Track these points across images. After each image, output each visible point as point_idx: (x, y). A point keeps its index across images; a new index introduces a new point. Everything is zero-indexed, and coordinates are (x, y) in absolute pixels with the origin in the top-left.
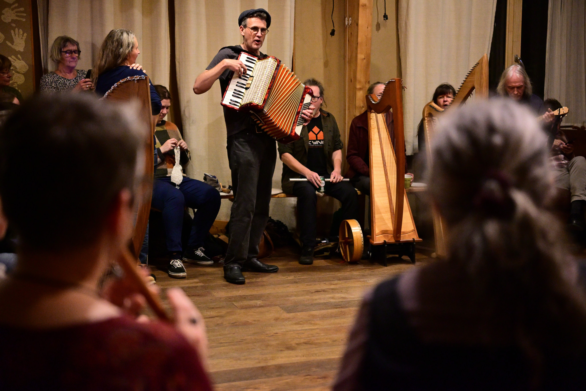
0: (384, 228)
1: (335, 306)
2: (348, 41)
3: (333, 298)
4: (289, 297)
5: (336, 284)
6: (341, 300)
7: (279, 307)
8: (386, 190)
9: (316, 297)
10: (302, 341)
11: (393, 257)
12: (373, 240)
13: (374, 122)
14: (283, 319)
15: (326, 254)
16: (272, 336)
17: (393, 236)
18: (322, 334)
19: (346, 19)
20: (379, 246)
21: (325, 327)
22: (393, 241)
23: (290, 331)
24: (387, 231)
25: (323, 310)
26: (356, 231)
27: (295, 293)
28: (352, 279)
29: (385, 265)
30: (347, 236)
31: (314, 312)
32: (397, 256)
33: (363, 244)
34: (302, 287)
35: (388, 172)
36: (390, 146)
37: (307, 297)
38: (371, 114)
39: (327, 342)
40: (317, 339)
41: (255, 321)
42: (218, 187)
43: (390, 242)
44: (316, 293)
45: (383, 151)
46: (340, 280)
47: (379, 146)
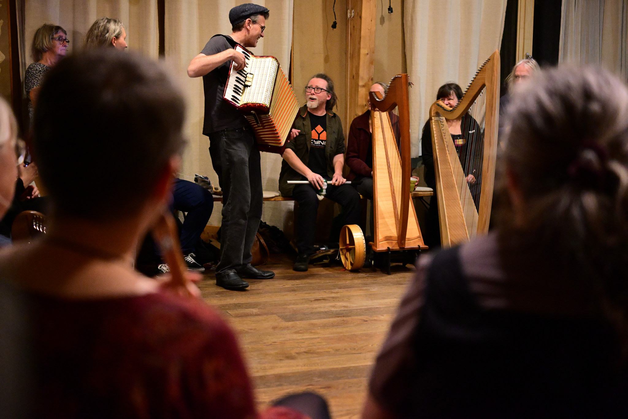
0: (388, 234)
1: (337, 314)
2: (351, 34)
3: (334, 307)
4: (287, 305)
5: (337, 293)
6: (343, 309)
7: (277, 315)
8: (390, 194)
9: (316, 305)
10: (303, 350)
11: (397, 266)
12: (376, 247)
13: (377, 121)
14: (281, 328)
15: (325, 261)
16: (270, 345)
17: (398, 243)
18: (324, 343)
19: (349, 11)
20: (382, 253)
21: (326, 336)
22: (397, 248)
23: (290, 340)
24: (391, 237)
25: (324, 319)
26: (358, 237)
27: (293, 302)
28: (354, 287)
29: (389, 273)
30: (348, 242)
31: (314, 320)
32: (401, 264)
33: (365, 251)
34: (301, 295)
35: (392, 175)
36: (395, 147)
37: (306, 305)
38: (375, 112)
39: (329, 352)
40: (318, 349)
41: (251, 329)
42: (210, 189)
43: (394, 249)
44: (316, 302)
45: (387, 152)
46: (340, 288)
47: (383, 146)
